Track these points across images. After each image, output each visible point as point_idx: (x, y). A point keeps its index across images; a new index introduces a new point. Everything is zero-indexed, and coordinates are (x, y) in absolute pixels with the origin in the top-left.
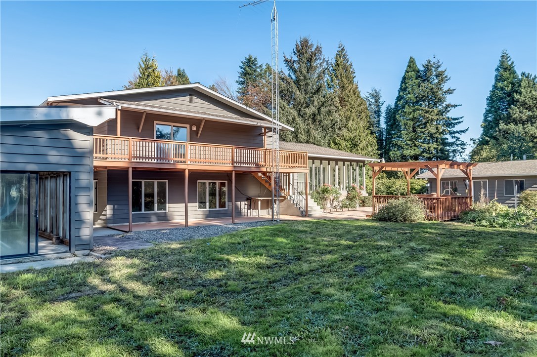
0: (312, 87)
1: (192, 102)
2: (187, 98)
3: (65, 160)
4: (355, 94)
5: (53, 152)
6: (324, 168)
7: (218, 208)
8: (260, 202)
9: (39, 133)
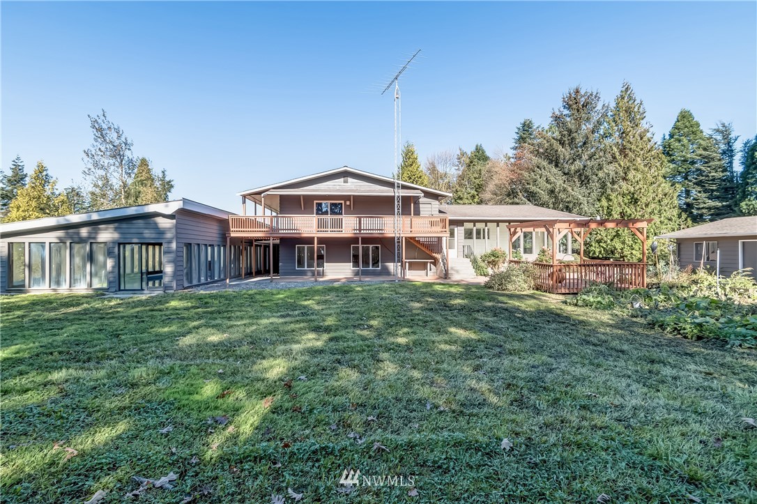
0: (580, 140)
1: (346, 182)
2: (342, 180)
3: (153, 236)
4: (641, 139)
5: (147, 231)
6: (488, 229)
7: (371, 268)
8: (407, 264)
9: (140, 221)
